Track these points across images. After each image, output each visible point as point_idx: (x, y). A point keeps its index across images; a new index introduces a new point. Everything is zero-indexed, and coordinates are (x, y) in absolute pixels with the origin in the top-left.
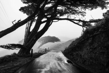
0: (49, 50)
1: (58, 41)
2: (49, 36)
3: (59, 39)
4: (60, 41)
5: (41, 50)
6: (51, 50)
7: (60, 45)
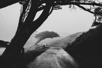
0: (48, 46)
1: (57, 37)
2: (47, 31)
3: (58, 34)
4: (59, 37)
5: (38, 47)
6: (50, 47)
7: (60, 40)
